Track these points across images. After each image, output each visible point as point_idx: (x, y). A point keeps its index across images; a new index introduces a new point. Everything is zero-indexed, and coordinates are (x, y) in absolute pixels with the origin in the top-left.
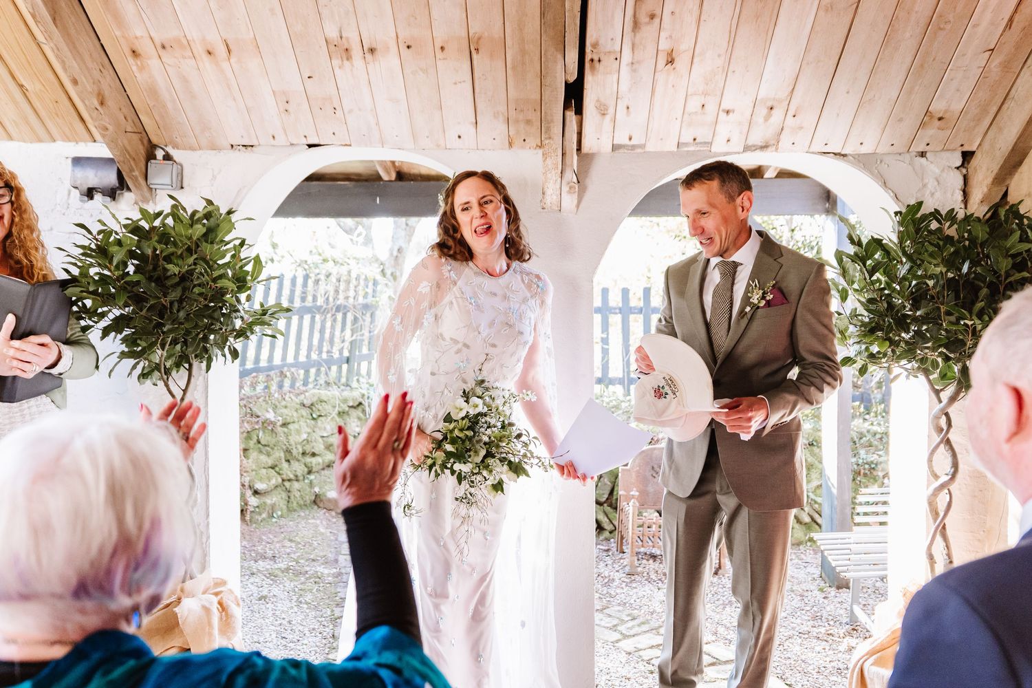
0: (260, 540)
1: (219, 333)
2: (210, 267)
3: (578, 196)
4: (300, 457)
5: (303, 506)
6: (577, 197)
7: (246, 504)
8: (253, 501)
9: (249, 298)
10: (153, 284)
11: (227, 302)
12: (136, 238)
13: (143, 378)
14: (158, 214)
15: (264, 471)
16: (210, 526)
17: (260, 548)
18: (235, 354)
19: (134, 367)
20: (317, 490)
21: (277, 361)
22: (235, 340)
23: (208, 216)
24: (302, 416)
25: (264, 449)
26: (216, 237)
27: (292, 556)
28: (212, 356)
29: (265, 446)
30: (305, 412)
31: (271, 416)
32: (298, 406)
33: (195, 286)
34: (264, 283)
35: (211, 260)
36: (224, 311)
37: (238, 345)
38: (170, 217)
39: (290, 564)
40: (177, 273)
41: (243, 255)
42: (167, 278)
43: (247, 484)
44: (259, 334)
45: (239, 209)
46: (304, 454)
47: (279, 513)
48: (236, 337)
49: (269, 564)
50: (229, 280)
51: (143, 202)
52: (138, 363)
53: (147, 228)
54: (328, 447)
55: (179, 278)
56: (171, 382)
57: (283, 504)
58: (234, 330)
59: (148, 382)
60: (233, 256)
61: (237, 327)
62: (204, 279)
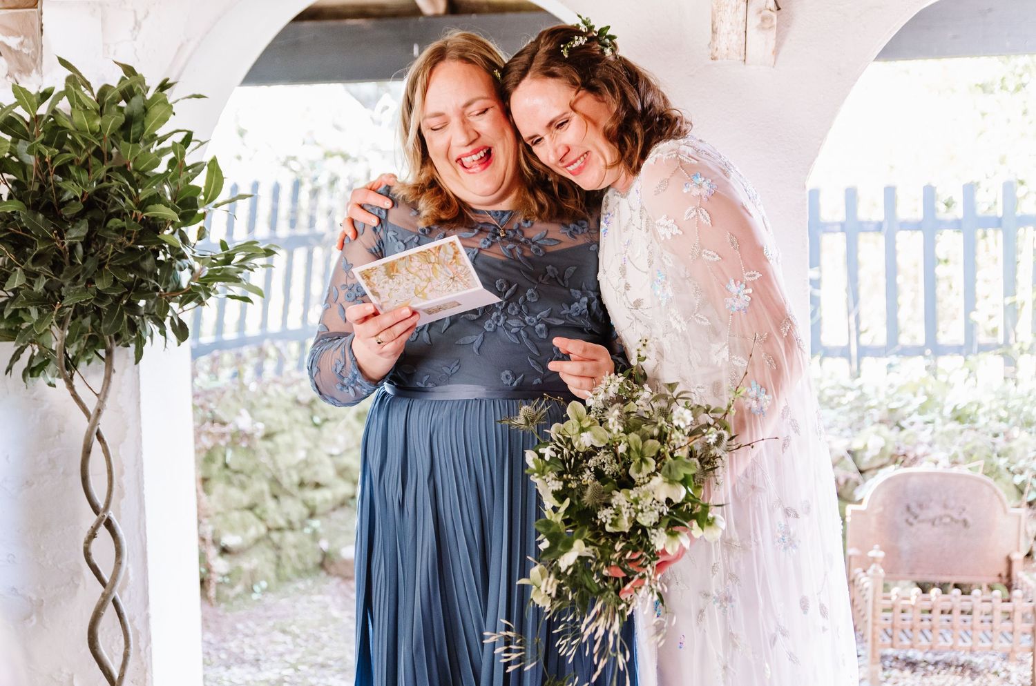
0: (234, 631)
1: (153, 297)
2: (135, 183)
3: (777, 34)
4: (295, 490)
5: (302, 573)
6: (774, 36)
7: (209, 570)
8: (220, 565)
9: (202, 234)
10: (41, 216)
11: (165, 243)
12: (9, 138)
13: (32, 376)
14: (45, 95)
15: (236, 515)
16: (152, 621)
17: (233, 645)
18: (182, 331)
19: (16, 357)
20: (324, 545)
21: (252, 330)
22: (181, 307)
23: (127, 94)
24: (297, 421)
25: (235, 479)
26: (143, 131)
27: (287, 658)
28: (143, 335)
29: (236, 472)
30: (301, 414)
31: (244, 422)
32: (289, 405)
33: (110, 217)
34: (226, 207)
35: (136, 170)
36: (161, 257)
37: (187, 313)
38: (65, 98)
39: (285, 672)
40: (79, 196)
41: (189, 161)
42: (64, 204)
43: (209, 537)
44: (221, 296)
45: (181, 80)
46: (302, 484)
47: (264, 584)
48: (183, 302)
49: (250, 673)
50: (167, 206)
51: (20, 72)
52: (20, 351)
53: (27, 117)
54: (342, 472)
55: (84, 203)
56: (77, 381)
57: (269, 571)
58: (178, 289)
59: (41, 381)
60: (172, 163)
61: (184, 285)
62: (124, 205)
